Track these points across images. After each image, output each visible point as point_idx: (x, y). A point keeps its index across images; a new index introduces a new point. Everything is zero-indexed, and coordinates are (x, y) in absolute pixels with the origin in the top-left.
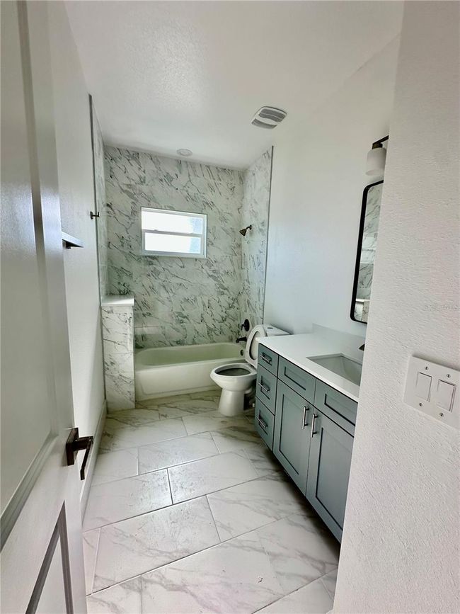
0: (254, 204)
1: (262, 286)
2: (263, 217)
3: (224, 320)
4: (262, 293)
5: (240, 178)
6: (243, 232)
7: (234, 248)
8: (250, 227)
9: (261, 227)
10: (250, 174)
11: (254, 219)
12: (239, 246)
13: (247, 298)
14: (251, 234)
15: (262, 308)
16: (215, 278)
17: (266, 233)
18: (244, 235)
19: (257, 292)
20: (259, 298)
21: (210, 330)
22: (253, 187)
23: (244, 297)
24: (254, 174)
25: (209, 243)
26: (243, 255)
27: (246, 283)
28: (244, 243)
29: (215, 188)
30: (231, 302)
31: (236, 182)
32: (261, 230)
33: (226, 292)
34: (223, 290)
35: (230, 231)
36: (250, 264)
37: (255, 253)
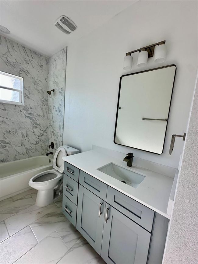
0: (55, 78)
1: (61, 124)
2: (62, 85)
3: (37, 143)
4: (62, 127)
5: (46, 61)
6: (49, 93)
7: (43, 101)
8: (54, 90)
9: (60, 91)
10: (53, 60)
11: (56, 86)
12: (47, 100)
13: (52, 130)
14: (54, 94)
15: (62, 136)
16: (31, 119)
17: (63, 94)
18: (50, 94)
19: (59, 127)
20: (60, 130)
21: (27, 150)
22: (55, 67)
23: (50, 129)
24: (55, 61)
25: (26, 96)
26: (49, 106)
27: (51, 122)
28: (50, 100)
29: (29, 62)
30: (42, 132)
31: (44, 63)
32: (60, 93)
33: (38, 126)
34: (36, 125)
35: (40, 91)
36: (54, 111)
37: (57, 105)
